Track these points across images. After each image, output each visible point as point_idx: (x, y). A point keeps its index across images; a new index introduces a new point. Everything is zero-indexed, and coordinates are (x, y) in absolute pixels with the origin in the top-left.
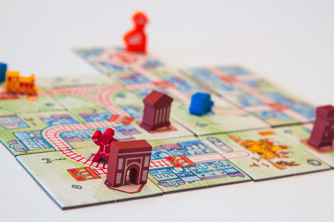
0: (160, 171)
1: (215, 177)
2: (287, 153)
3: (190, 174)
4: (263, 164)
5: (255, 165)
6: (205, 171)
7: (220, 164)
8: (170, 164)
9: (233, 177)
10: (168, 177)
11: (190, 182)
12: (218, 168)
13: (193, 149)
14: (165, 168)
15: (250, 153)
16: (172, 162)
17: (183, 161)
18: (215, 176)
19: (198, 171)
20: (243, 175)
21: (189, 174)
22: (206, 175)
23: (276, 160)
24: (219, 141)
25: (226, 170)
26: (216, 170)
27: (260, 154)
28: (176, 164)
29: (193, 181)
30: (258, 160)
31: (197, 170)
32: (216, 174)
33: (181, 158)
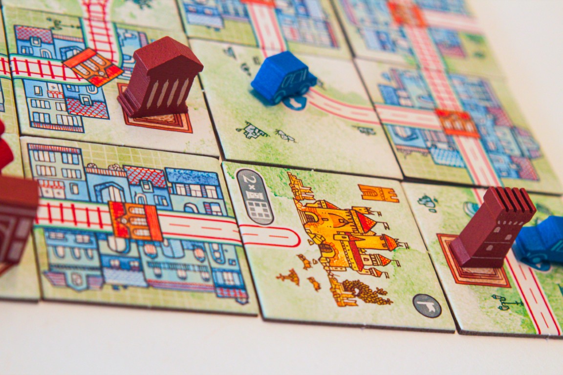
0: (71, 237)
1: (183, 286)
2: (385, 262)
3: (132, 264)
4: (312, 280)
5: (293, 276)
6: (171, 264)
7: (217, 255)
8: (109, 222)
9: (223, 297)
10: (79, 258)
11: (115, 287)
12: (206, 263)
13: (189, 194)
14: (82, 232)
15: (305, 237)
16: (117, 218)
17: (142, 222)
18: (183, 284)
19: (157, 260)
20: (247, 298)
21: (129, 263)
22: (168, 276)
23: (351, 275)
24: (261, 187)
25: (219, 274)
26: (196, 268)
27: (324, 247)
28: (121, 226)
29: (125, 287)
30: (307, 266)
31: (156, 256)
32: (189, 281)
33: (144, 213)
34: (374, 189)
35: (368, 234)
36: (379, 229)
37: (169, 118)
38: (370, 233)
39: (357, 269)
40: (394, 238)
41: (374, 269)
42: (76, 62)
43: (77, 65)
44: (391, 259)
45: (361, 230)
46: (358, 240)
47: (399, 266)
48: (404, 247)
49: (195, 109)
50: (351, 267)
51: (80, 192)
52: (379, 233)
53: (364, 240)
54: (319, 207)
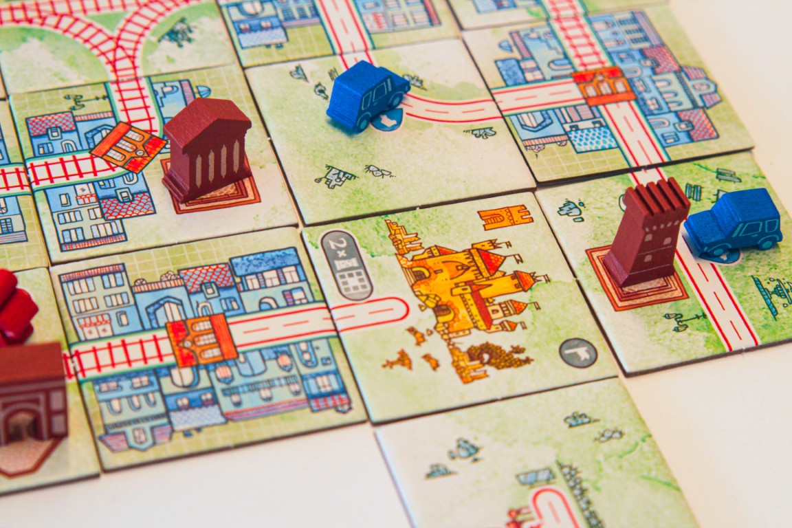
0: (125, 384)
1: (269, 409)
2: (519, 308)
3: (204, 398)
4: (427, 357)
5: (403, 359)
6: (251, 384)
7: (307, 357)
8: (170, 351)
9: (320, 410)
10: (139, 408)
11: (187, 434)
12: (294, 372)
13: (263, 286)
14: (138, 373)
15: (414, 302)
16: (178, 342)
17: (210, 338)
18: (269, 406)
19: (234, 384)
20: (350, 402)
21: (200, 397)
22: (250, 401)
23: (477, 338)
24: (353, 250)
25: (311, 382)
26: (283, 381)
27: (440, 309)
28: (185, 351)
29: (199, 430)
30: (420, 340)
31: (233, 378)
32: (275, 401)
33: (210, 327)
34: (499, 212)
35: (495, 276)
36: (509, 266)
37: (230, 189)
38: (498, 274)
39: (484, 327)
40: (529, 272)
41: (507, 321)
42: (107, 147)
43: (107, 151)
44: (527, 302)
45: (486, 274)
46: (484, 288)
47: (538, 308)
48: (544, 281)
49: (261, 168)
50: (476, 327)
51: (130, 321)
52: (510, 272)
53: (490, 285)
54: (429, 257)
